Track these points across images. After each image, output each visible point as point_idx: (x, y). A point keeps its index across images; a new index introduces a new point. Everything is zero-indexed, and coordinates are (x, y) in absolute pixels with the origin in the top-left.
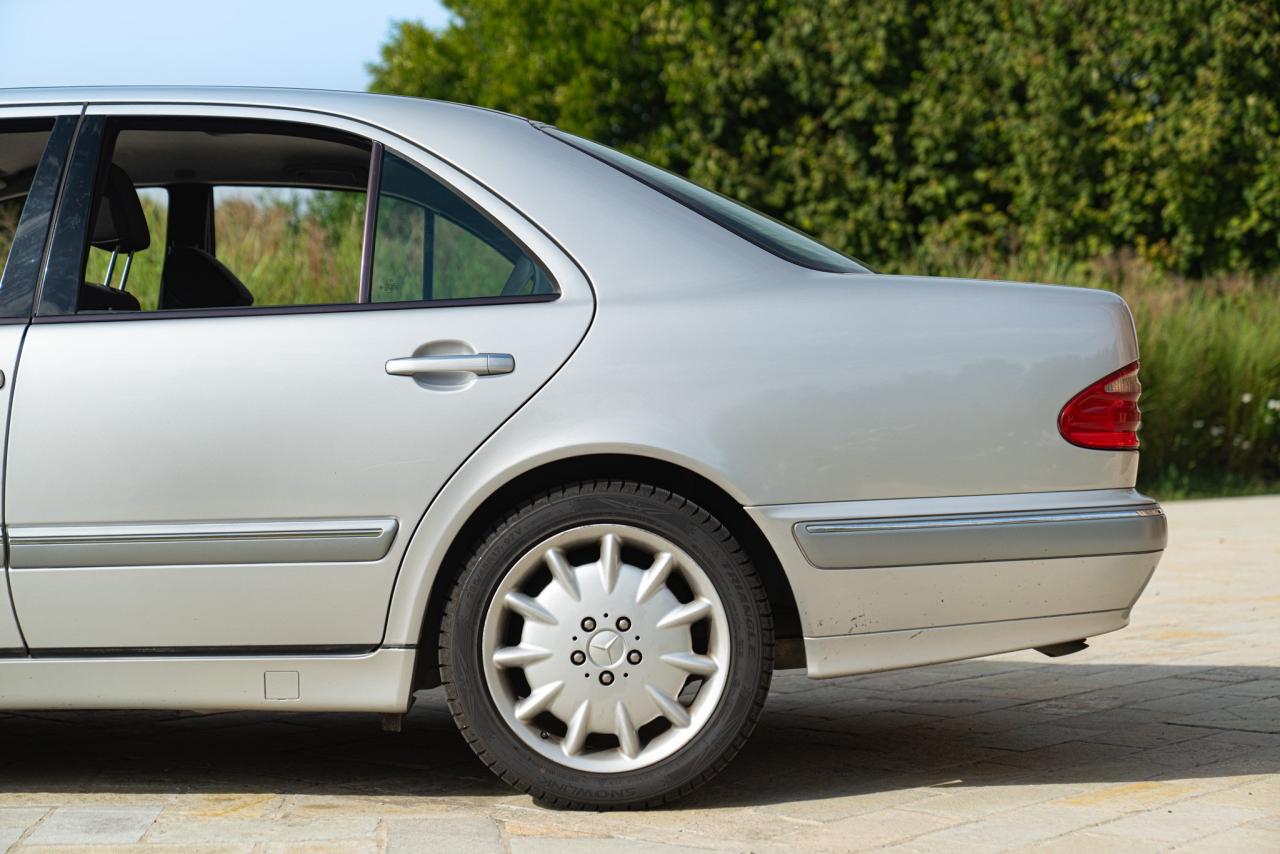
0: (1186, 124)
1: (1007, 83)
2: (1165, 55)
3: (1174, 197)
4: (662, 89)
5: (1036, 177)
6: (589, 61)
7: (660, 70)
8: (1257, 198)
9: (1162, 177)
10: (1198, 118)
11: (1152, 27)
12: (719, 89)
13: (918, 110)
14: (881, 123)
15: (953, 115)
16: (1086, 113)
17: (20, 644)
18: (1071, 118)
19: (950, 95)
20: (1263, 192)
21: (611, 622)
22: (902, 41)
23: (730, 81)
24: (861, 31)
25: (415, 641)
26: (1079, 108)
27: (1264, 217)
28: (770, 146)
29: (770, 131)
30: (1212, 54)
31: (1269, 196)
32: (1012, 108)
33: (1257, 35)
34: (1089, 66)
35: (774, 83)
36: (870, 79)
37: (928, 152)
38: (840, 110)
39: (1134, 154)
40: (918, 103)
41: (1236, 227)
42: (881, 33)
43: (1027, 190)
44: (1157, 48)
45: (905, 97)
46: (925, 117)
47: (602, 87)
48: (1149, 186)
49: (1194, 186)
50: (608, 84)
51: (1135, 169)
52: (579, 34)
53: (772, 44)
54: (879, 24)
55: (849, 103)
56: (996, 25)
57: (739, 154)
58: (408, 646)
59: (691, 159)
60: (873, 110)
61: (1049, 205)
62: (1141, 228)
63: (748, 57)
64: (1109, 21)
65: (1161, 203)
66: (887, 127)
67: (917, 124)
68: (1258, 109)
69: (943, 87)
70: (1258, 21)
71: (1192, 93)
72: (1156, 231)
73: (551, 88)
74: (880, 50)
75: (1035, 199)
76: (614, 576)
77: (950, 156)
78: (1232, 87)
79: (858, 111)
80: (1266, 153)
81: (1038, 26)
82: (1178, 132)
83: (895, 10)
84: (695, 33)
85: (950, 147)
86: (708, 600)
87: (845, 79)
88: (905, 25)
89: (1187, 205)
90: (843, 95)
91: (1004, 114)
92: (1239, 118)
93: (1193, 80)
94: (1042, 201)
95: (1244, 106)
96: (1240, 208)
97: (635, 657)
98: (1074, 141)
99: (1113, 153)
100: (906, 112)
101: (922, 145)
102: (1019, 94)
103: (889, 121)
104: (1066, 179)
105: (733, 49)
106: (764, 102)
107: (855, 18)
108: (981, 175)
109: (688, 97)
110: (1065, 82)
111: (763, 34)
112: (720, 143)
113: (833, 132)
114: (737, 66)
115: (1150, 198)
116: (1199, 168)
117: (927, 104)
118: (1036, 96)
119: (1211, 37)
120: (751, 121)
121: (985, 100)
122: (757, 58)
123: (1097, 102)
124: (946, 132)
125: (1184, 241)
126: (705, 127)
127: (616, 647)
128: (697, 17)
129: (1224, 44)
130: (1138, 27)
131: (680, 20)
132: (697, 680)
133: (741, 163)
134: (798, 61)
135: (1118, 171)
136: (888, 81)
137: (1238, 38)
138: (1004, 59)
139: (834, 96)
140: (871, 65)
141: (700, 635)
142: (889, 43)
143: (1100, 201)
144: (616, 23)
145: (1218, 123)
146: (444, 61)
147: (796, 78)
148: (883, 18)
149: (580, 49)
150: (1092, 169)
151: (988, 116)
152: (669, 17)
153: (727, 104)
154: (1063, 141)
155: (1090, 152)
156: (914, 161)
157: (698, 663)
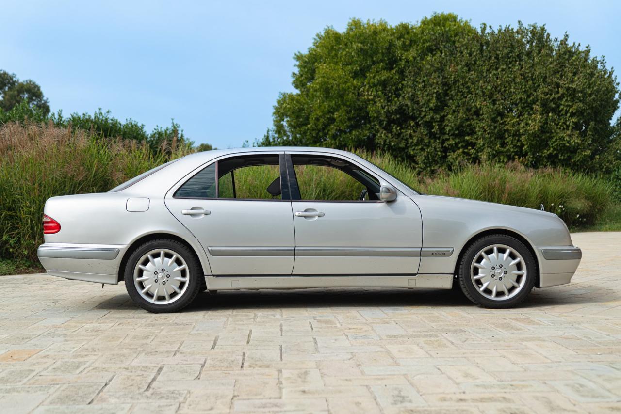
0: (530, 122)
1: (473, 109)
2: (523, 101)
3: (527, 144)
4: (368, 114)
5: (484, 138)
6: (344, 105)
7: (366, 107)
8: (552, 144)
9: (523, 138)
10: (534, 120)
11: (519, 93)
12: (385, 112)
13: (446, 118)
14: (435, 122)
15: (458, 119)
16: (499, 118)
18: (494, 120)
19: (456, 114)
20: (554, 142)
22: (441, 97)
23: (387, 110)
24: (428, 95)
26: (497, 117)
27: (554, 149)
28: (400, 130)
29: (400, 125)
30: (537, 101)
31: (556, 143)
32: (475, 117)
33: (551, 94)
34: (499, 104)
35: (401, 110)
36: (431, 109)
37: (449, 131)
38: (422, 118)
39: (514, 131)
40: (447, 115)
41: (546, 153)
42: (435, 95)
43: (481, 142)
44: (521, 99)
45: (442, 114)
46: (449, 120)
47: (349, 112)
48: (518, 140)
49: (533, 141)
50: (350, 111)
51: (514, 135)
52: (341, 96)
53: (401, 98)
54: (434, 93)
55: (425, 116)
56: (470, 92)
57: (391, 132)
59: (376, 134)
60: (432, 118)
61: (488, 147)
62: (516, 153)
63: (393, 102)
64: (505, 91)
65: (523, 145)
66: (437, 123)
67: (446, 122)
68: (552, 117)
69: (454, 111)
70: (551, 90)
71: (531, 113)
72: (521, 154)
73: (333, 113)
74: (434, 101)
75: (484, 145)
77: (457, 132)
78: (543, 110)
79: (428, 118)
80: (555, 131)
81: (483, 92)
82: (527, 124)
83: (438, 88)
84: (376, 96)
85: (456, 129)
87: (423, 109)
88: (442, 92)
89: (531, 146)
90: (423, 114)
91: (472, 119)
92: (546, 120)
93: (532, 109)
94: (486, 146)
95: (548, 116)
96: (547, 146)
98: (495, 127)
99: (507, 130)
100: (443, 119)
101: (448, 129)
102: (477, 113)
103: (437, 121)
104: (493, 139)
105: (389, 100)
106: (398, 116)
107: (426, 91)
108: (467, 138)
109: (376, 115)
110: (492, 109)
111: (398, 96)
112: (385, 129)
113: (420, 125)
114: (390, 105)
115: (519, 144)
116: (534, 135)
117: (450, 116)
118: (483, 114)
119: (537, 95)
120: (394, 122)
121: (467, 115)
122: (396, 103)
123: (501, 115)
124: (455, 125)
125: (530, 156)
126: (380, 124)
128: (377, 91)
129: (541, 98)
130: (514, 92)
131: (372, 91)
133: (392, 135)
134: (409, 104)
135: (509, 136)
136: (436, 110)
137: (545, 96)
138: (472, 103)
139: (420, 114)
140: (431, 105)
142: (437, 98)
143: (503, 145)
144: (353, 93)
145: (540, 122)
146: (299, 105)
147: (408, 109)
148: (435, 91)
149: (342, 101)
150: (501, 136)
151: (467, 120)
152: (368, 91)
153: (387, 116)
154: (492, 127)
155: (500, 131)
156: (445, 134)
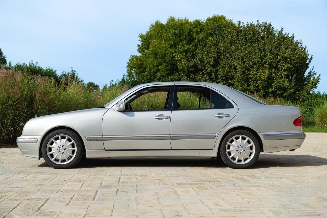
0: (263, 73)
1: (233, 66)
2: (259, 63)
3: (261, 85)
4: (177, 67)
5: (238, 81)
6: (165, 62)
7: (177, 64)
8: (274, 85)
9: (259, 82)
10: (265, 73)
11: (257, 58)
12: (186, 67)
13: (219, 71)
14: (213, 72)
15: (225, 71)
16: (246, 71)
17: (171, 149)
18: (244, 72)
19: (224, 68)
20: (275, 84)
21: (241, 146)
22: (216, 59)
23: (188, 66)
24: (209, 58)
25: (218, 148)
26: (245, 71)
27: (275, 88)
28: (194, 76)
29: (194, 74)
30: (266, 62)
31: (276, 85)
32: (234, 70)
33: (274, 59)
34: (247, 64)
35: (195, 66)
36: (211, 65)
37: (220, 77)
38: (206, 70)
39: (254, 78)
40: (219, 69)
41: (271, 90)
42: (213, 58)
43: (237, 83)
44: (258, 61)
45: (217, 69)
47: (167, 66)
48: (256, 83)
49: (264, 83)
50: (168, 66)
51: (254, 81)
52: (163, 58)
53: (195, 60)
54: (212, 57)
55: (208, 69)
56: (231, 57)
58: (217, 149)
59: (182, 78)
60: (211, 70)
61: (240, 86)
62: (255, 90)
63: (191, 61)
64: (250, 57)
65: (259, 86)
66: (214, 73)
67: (218, 73)
68: (274, 71)
69: (223, 67)
70: (274, 57)
71: (263, 69)
72: (258, 90)
73: (159, 67)
74: (213, 61)
75: (238, 85)
76: (241, 141)
77: (224, 78)
78: (270, 68)
79: (209, 71)
80: (275, 79)
81: (238, 57)
82: (261, 75)
83: (215, 54)
84: (182, 58)
85: (224, 77)
86: (252, 144)
87: (207, 65)
88: (217, 57)
89: (263, 86)
90: (206, 68)
91: (232, 71)
92: (271, 73)
93: (264, 67)
95: (272, 71)
96: (271, 87)
97: (244, 150)
98: (244, 76)
99: (251, 78)
100: (217, 71)
101: (219, 76)
102: (235, 68)
103: (214, 72)
104: (243, 82)
105: (188, 60)
106: (193, 69)
107: (208, 56)
108: (229, 81)
109: (181, 68)
110: (243, 66)
111: (193, 58)
112: (186, 75)
113: (205, 74)
114: (189, 63)
115: (257, 85)
116: (265, 81)
117: (220, 70)
118: (238, 69)
119: (266, 60)
120: (191, 72)
121: (229, 69)
123: (248, 70)
124: (223, 74)
125: (262, 92)
126: (184, 73)
127: (242, 149)
128: (183, 55)
129: (269, 61)
130: (255, 58)
131: (180, 55)
132: (251, 153)
133: (190, 79)
134: (199, 63)
135: (252, 81)
136: (213, 66)
137: (271, 60)
138: (233, 63)
139: (205, 68)
140: (211, 63)
141: (251, 148)
142: (214, 60)
143: (249, 85)
144: (170, 56)
145: (268, 74)
146: (141, 62)
147: (199, 65)
148: (213, 56)
149: (164, 60)
150: (247, 81)
151: (230, 72)
152: (178, 55)
153: (187, 69)
154: (243, 76)
155: (247, 78)
156: (218, 79)
157: (251, 151)
